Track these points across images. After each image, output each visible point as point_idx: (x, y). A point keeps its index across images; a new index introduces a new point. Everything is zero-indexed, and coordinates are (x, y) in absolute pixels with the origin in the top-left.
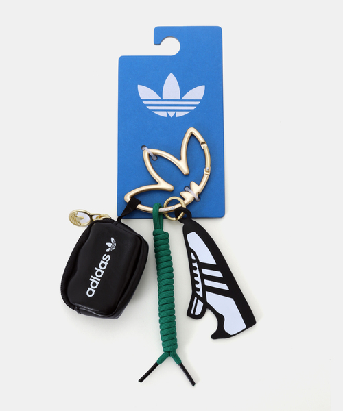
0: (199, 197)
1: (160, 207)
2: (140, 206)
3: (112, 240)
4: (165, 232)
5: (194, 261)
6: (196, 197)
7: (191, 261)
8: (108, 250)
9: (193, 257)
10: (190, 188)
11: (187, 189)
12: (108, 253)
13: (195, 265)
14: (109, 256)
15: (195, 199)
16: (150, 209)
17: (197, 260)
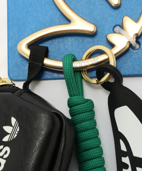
0: (137, 42)
1: (74, 60)
2: (47, 62)
3: (13, 120)
4: (88, 100)
5: (125, 154)
6: (133, 42)
7: (119, 154)
8: (6, 139)
9: (123, 148)
10: (122, 27)
11: (117, 29)
12: (5, 144)
13: (126, 160)
14: (7, 149)
15: (131, 46)
16: (60, 64)
17: (129, 153)
